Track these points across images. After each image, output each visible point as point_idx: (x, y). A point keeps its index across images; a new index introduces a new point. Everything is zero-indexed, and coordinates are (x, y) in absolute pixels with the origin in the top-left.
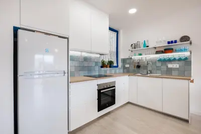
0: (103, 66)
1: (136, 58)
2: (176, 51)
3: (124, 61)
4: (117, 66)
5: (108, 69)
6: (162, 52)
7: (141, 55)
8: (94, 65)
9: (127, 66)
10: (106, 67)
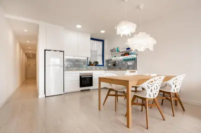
0: (90, 64)
1: (114, 59)
2: (131, 54)
3: (108, 61)
4: (103, 65)
5: (94, 67)
6: (124, 55)
7: (115, 57)
8: (83, 64)
9: (109, 65)
10: (92, 65)
